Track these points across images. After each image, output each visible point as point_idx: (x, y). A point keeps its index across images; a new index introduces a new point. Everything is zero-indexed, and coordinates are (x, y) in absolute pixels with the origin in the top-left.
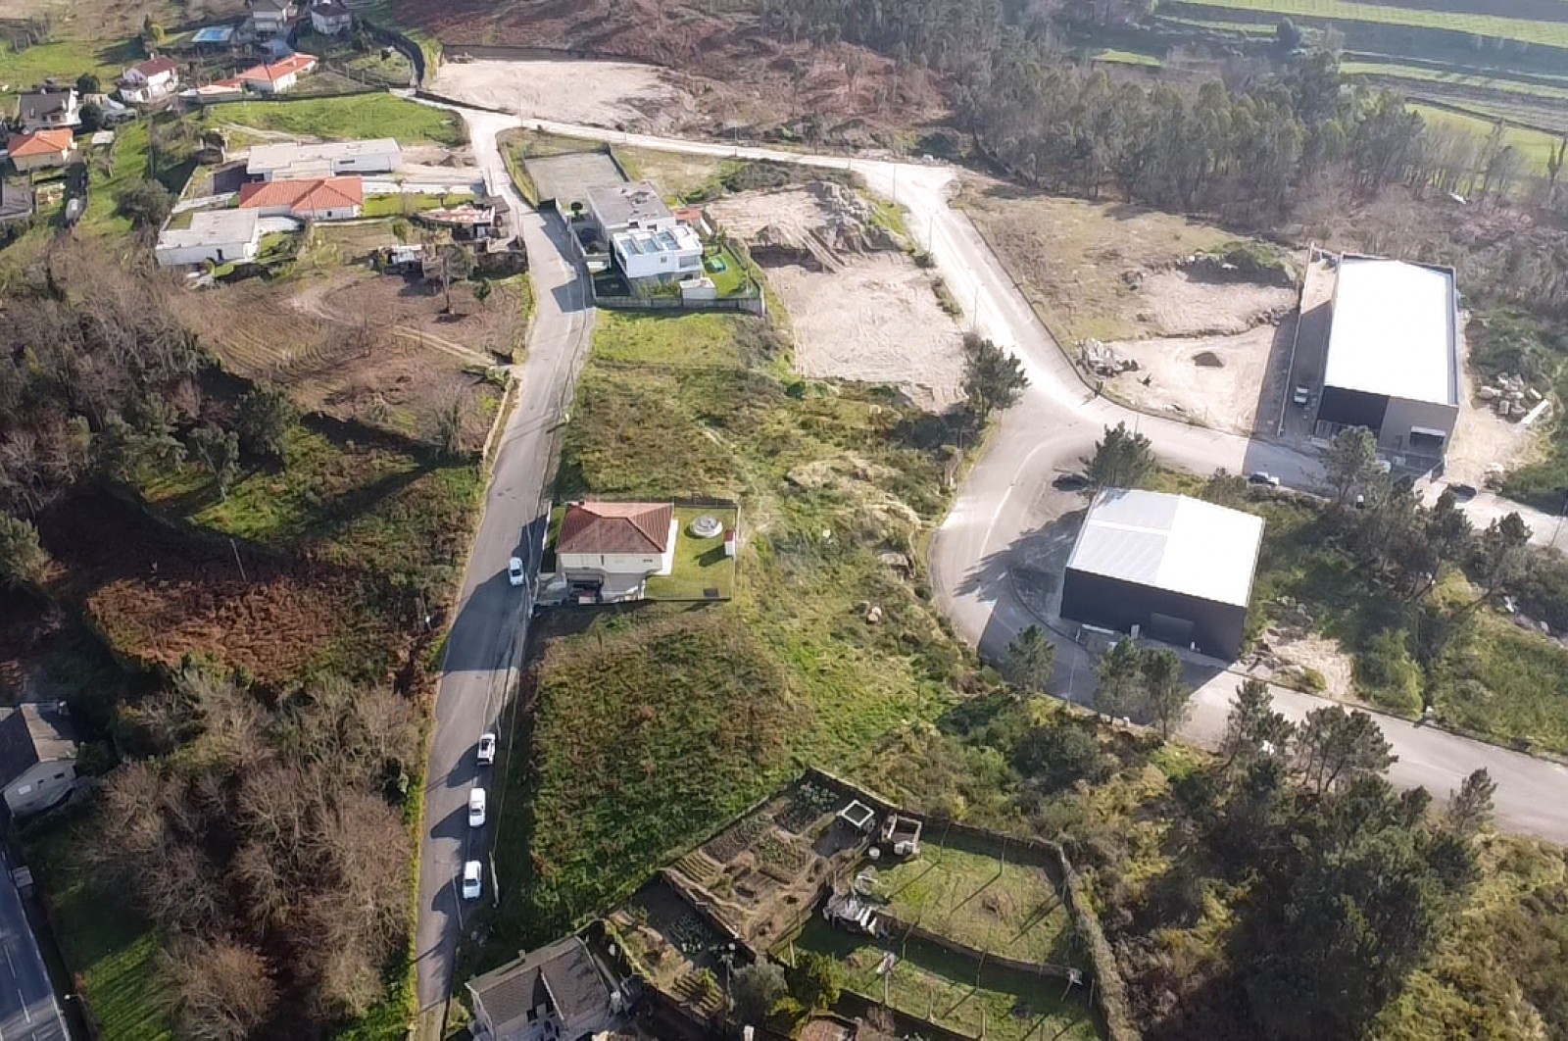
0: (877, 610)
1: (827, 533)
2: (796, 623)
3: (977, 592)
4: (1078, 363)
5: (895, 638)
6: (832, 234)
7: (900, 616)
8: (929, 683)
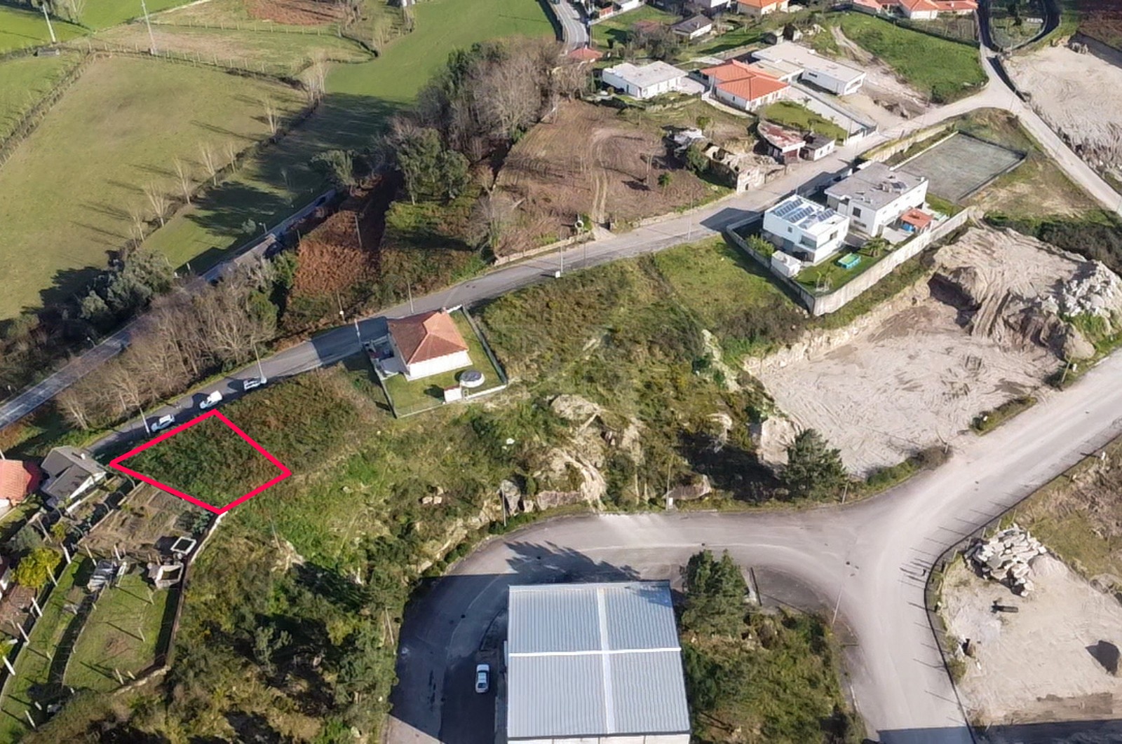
0: (438, 500)
1: (510, 441)
2: (399, 461)
3: (518, 556)
4: (976, 541)
5: (409, 520)
6: (1022, 306)
7: (438, 514)
8: (362, 553)
